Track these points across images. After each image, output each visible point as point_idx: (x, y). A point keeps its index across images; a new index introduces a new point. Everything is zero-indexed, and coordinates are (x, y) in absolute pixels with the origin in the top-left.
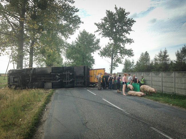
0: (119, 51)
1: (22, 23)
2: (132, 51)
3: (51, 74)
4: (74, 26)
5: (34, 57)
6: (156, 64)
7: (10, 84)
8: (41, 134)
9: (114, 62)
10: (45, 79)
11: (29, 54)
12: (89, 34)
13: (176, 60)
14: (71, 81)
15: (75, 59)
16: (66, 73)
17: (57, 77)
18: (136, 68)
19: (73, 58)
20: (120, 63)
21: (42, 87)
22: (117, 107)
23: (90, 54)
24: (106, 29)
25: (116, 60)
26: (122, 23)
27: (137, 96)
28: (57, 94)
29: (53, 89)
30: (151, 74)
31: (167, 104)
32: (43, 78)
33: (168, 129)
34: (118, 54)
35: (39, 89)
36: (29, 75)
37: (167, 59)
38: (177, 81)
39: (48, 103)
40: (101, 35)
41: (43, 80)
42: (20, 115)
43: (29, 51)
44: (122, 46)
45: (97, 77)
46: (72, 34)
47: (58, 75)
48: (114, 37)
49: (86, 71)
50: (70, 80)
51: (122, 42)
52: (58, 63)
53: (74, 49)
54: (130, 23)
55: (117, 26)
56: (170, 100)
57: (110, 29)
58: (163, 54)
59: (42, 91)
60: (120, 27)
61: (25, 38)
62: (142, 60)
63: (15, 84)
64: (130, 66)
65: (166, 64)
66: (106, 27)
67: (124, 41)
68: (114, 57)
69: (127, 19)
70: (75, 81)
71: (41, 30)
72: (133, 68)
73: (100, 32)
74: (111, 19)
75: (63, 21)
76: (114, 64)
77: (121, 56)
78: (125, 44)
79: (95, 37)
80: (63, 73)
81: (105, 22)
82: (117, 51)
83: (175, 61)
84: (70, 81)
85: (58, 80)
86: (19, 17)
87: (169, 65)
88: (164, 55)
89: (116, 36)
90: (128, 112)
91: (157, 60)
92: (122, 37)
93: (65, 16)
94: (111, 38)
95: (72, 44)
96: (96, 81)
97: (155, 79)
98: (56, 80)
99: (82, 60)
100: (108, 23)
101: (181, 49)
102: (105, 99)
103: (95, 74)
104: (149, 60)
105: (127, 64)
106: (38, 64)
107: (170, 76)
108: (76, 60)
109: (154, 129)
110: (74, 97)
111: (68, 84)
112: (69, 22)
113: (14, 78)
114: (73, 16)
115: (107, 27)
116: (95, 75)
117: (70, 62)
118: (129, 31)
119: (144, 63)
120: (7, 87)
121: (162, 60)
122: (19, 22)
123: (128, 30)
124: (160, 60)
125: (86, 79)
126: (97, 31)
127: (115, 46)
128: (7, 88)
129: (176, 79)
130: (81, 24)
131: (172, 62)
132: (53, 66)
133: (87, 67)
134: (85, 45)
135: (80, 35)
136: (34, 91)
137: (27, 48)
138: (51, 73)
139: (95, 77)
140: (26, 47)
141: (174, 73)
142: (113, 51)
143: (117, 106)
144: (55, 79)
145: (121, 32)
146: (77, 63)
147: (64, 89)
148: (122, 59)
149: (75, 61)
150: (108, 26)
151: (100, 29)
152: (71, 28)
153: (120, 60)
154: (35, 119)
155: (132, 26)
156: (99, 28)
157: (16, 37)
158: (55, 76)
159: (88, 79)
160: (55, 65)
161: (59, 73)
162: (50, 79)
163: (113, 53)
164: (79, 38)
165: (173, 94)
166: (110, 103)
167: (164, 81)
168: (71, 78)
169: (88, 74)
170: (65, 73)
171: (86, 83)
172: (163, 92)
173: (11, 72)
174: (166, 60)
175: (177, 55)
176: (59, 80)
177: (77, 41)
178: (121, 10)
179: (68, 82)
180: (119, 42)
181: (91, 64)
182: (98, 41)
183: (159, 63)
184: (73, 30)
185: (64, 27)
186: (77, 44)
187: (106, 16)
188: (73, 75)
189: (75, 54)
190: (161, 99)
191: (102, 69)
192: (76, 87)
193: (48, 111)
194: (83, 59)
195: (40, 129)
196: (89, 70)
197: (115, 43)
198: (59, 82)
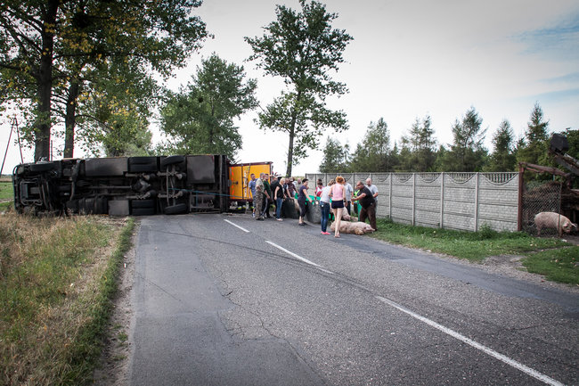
0: (310, 115)
1: (47, 38)
2: (344, 115)
3: (127, 175)
4: (187, 44)
5: (76, 128)
6: (405, 151)
7: (20, 202)
8: (127, 315)
9: (295, 145)
10: (110, 191)
11: (64, 120)
12: (227, 64)
13: (452, 144)
14: (179, 197)
15: (188, 133)
16: (167, 174)
17: (143, 183)
18: (354, 161)
19: (181, 131)
20: (313, 146)
21: (104, 210)
22: (304, 260)
23: (229, 121)
24: (274, 53)
25: (301, 139)
26: (319, 41)
27: (353, 232)
28: (145, 229)
29: (134, 218)
30: (390, 177)
31: (420, 251)
32: (105, 187)
33: (413, 299)
34: (308, 122)
35: (96, 217)
36: (68, 177)
37: (432, 140)
38: (447, 196)
39: (127, 251)
40: (262, 71)
41: (106, 193)
42: (70, 275)
43: (65, 113)
44: (318, 101)
45: (249, 186)
46: (181, 66)
47: (144, 180)
48: (296, 77)
49: (221, 169)
50: (177, 192)
51: (318, 90)
52: (139, 146)
53: (185, 108)
54: (339, 40)
55: (305, 48)
56: (429, 240)
57: (285, 53)
58: (421, 126)
59: (105, 221)
60: (314, 49)
61: (56, 78)
62: (370, 142)
63: (34, 201)
64: (340, 157)
65: (428, 151)
66: (275, 48)
67: (323, 87)
68: (295, 130)
69: (332, 31)
70: (192, 196)
71: (100, 55)
72: (347, 162)
73: (258, 61)
74: (288, 28)
75: (159, 32)
76: (298, 149)
77: (317, 128)
78: (327, 96)
79: (243, 72)
80: (159, 174)
81: (271, 34)
82: (304, 114)
83: (449, 146)
84: (176, 196)
85: (145, 192)
86: (37, 18)
87: (436, 154)
88: (425, 130)
89: (302, 73)
90: (328, 269)
91: (408, 142)
92: (317, 77)
93: (165, 19)
94: (289, 79)
95: (179, 92)
96: (247, 195)
97: (399, 190)
98: (139, 193)
99: (207, 137)
100: (281, 38)
101: (465, 116)
102: (272, 240)
103: (245, 176)
104: (386, 141)
105: (332, 151)
106: (88, 149)
107: (434, 183)
108: (189, 137)
109: (383, 299)
110: (191, 236)
111: (171, 204)
112: (174, 33)
113: (30, 186)
114: (187, 19)
115: (279, 48)
116: (245, 180)
117: (173, 142)
118: (336, 63)
119: (375, 149)
120: (13, 208)
121: (419, 140)
122: (39, 34)
123: (334, 60)
124: (415, 142)
125: (220, 191)
126: (251, 59)
127: (298, 99)
128: (13, 212)
129: (447, 190)
130: (208, 39)
131: (442, 148)
132: (126, 155)
133: (224, 157)
134: (217, 96)
135: (202, 67)
136: (84, 220)
137: (59, 103)
138: (125, 173)
139: (245, 185)
140: (56, 101)
141: (441, 175)
142: (294, 114)
143: (303, 256)
144: (136, 191)
145: (315, 63)
146: (192, 147)
147: (162, 217)
148: (318, 137)
149: (186, 141)
150: (280, 45)
151: (258, 54)
152: (178, 50)
153: (313, 139)
154: (107, 284)
155: (343, 49)
156: (256, 50)
157: (32, 74)
158: (135, 181)
159: (227, 190)
160: (132, 151)
161: (147, 173)
162: (125, 190)
163: (294, 118)
164: (200, 74)
165: (437, 227)
166: (286, 251)
167: (418, 195)
168: (181, 188)
169: (227, 176)
170: (163, 174)
171: (221, 201)
172: (417, 224)
173: (21, 170)
174: (427, 142)
175: (454, 130)
176: (149, 193)
177: (194, 84)
178: (315, 6)
179: (171, 199)
180: (311, 89)
181: (232, 150)
182: (253, 85)
183: (411, 150)
184: (184, 53)
185: (161, 46)
186: (194, 93)
187: (276, 21)
188: (185, 179)
189: (187, 120)
190: (409, 238)
191: (263, 163)
192: (194, 211)
193: (132, 268)
194: (211, 133)
195: (122, 305)
196: (228, 165)
197: (300, 93)
198: (147, 198)
